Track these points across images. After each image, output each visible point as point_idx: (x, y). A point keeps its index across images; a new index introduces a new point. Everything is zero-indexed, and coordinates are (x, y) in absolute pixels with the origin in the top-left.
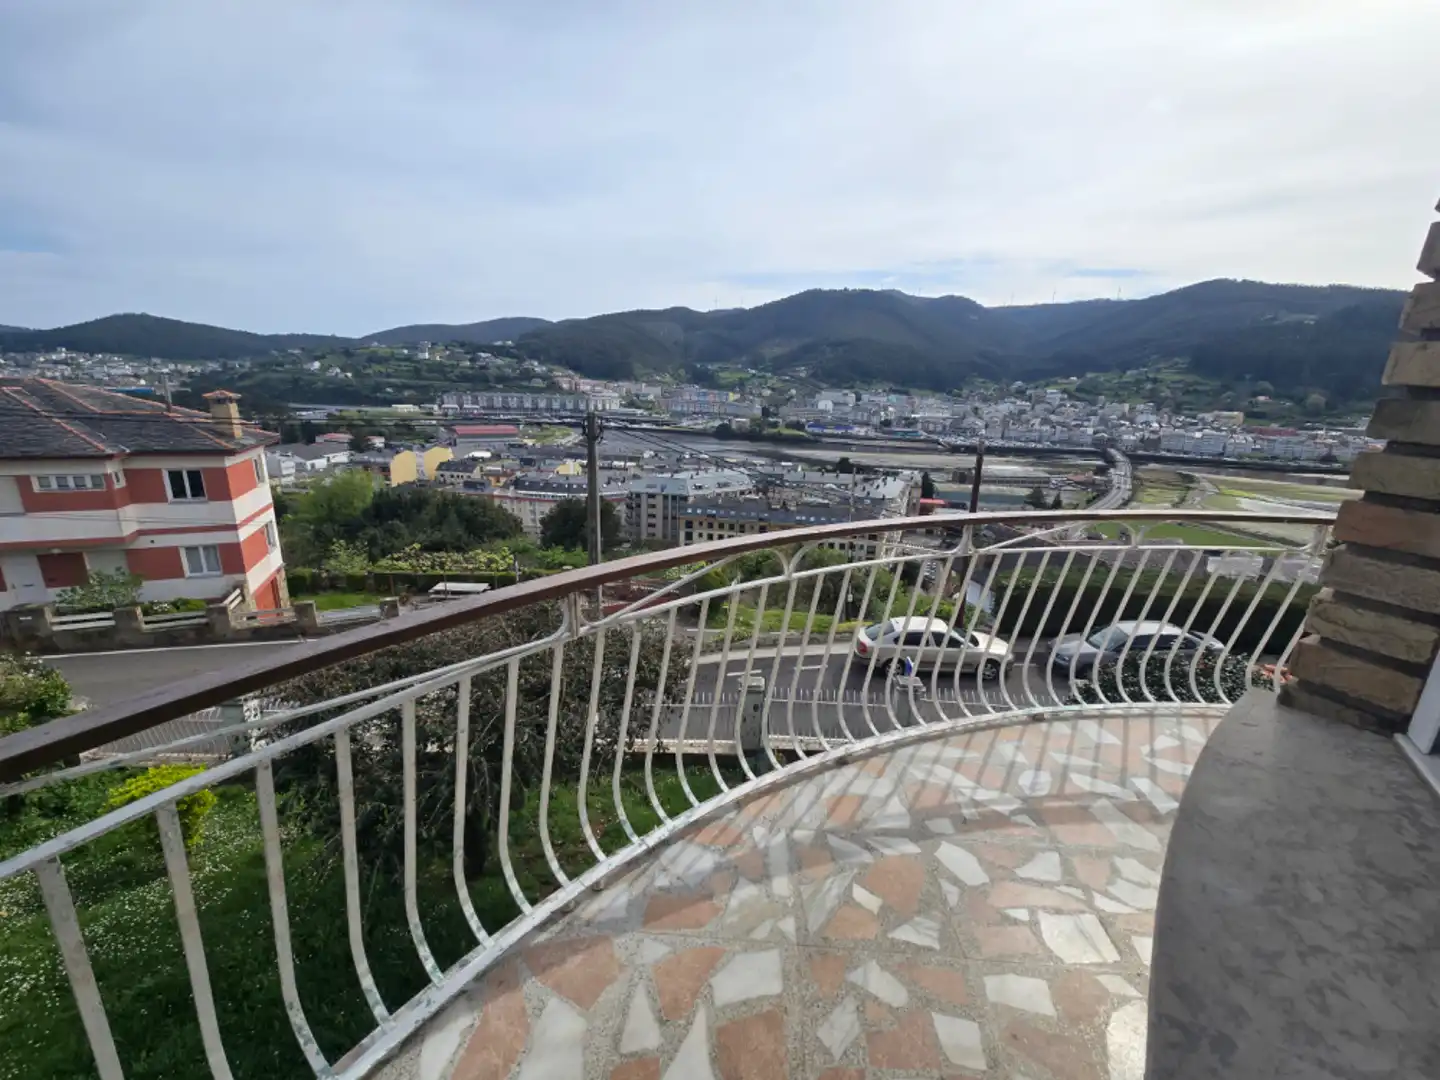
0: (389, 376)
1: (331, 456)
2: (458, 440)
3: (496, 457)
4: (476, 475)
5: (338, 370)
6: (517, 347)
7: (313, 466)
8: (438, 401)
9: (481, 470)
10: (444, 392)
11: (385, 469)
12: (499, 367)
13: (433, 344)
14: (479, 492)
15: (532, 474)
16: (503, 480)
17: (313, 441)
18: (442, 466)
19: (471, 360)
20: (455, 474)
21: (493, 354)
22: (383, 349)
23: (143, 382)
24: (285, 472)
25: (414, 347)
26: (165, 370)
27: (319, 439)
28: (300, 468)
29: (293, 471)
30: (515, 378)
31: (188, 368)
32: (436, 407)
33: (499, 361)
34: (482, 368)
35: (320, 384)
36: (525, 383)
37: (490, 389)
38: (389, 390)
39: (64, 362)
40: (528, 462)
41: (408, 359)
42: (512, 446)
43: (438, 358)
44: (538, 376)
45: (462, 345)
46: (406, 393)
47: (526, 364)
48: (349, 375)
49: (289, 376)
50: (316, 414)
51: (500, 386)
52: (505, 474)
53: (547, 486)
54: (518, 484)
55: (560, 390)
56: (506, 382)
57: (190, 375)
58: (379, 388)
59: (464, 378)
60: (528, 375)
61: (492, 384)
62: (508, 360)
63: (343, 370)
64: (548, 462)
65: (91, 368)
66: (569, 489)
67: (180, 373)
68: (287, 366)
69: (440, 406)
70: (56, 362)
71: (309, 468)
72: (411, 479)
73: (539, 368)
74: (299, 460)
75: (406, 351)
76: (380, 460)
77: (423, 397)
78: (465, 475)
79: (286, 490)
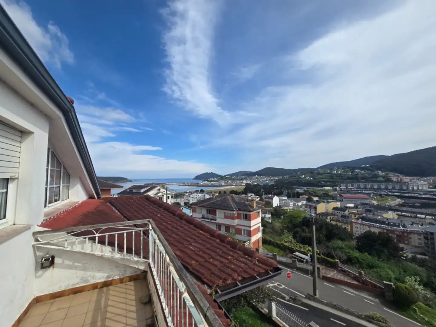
0: (323, 178)
1: (303, 202)
2: (344, 199)
3: (356, 207)
4: (347, 213)
5: (309, 177)
6: (371, 166)
7: (298, 204)
8: (339, 186)
9: (349, 211)
10: (341, 183)
11: (315, 208)
12: (362, 174)
13: (338, 168)
14: (347, 219)
15: (370, 216)
16: (357, 216)
17: (299, 197)
18: (335, 209)
19: (351, 172)
20: (339, 212)
21: (361, 170)
22: (322, 171)
23: (268, 182)
24: (291, 205)
25: (332, 170)
26: (272, 179)
27: (301, 197)
28: (294, 205)
29: (292, 205)
30: (370, 178)
31: (276, 178)
32: (338, 188)
33: (363, 172)
34: (356, 174)
35: (304, 181)
36: (375, 179)
37: (358, 182)
38: (323, 182)
39: (256, 178)
40: (369, 211)
41: (329, 173)
42: (363, 204)
43: (339, 172)
44: (381, 176)
45: (348, 168)
46: (328, 183)
47: (376, 172)
48: (312, 178)
49: (296, 179)
50: (301, 190)
51: (363, 181)
52: (358, 214)
53: (377, 221)
54: (363, 219)
55: (392, 181)
56: (366, 179)
57: (276, 180)
58: (320, 182)
59: (349, 178)
60: (376, 176)
61: (360, 180)
62: (366, 171)
63: (310, 177)
64: (379, 211)
65: (260, 179)
66: (389, 224)
67: (274, 179)
68: (296, 177)
69: (339, 187)
70: (255, 178)
71: (297, 205)
72: (323, 212)
73: (380, 173)
74: (294, 202)
75: (329, 171)
76: (314, 205)
77: (333, 184)
78: (342, 212)
79: (290, 210)
